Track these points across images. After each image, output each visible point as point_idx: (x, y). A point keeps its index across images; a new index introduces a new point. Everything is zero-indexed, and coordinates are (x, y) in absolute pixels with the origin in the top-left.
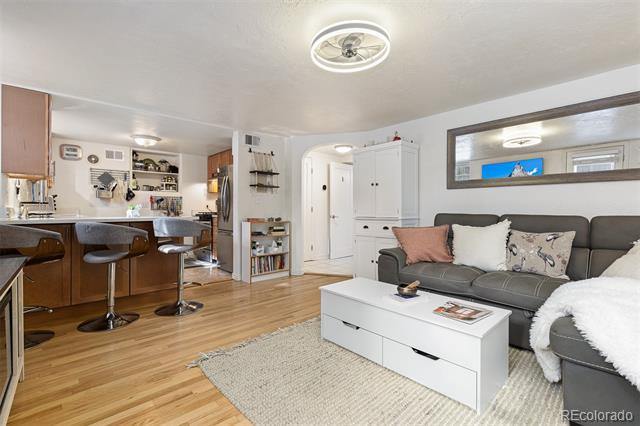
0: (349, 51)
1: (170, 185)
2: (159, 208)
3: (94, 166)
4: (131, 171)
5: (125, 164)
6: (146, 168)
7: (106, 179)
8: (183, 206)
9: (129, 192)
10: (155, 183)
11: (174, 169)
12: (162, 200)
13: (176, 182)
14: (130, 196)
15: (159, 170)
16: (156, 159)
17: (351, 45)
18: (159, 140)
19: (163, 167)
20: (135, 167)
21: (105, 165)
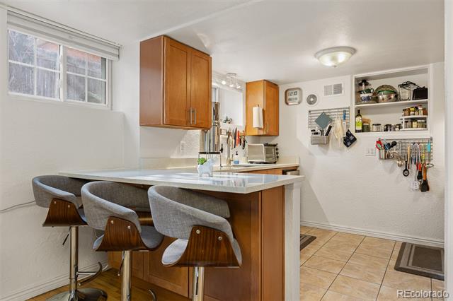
1: (413, 120)
2: (388, 157)
3: (313, 107)
4: (353, 107)
5: (347, 99)
6: (376, 100)
8: (434, 155)
9: (349, 134)
10: (384, 119)
11: (421, 93)
12: (394, 144)
13: (425, 112)
14: (349, 140)
19: (406, 94)
20: (358, 101)
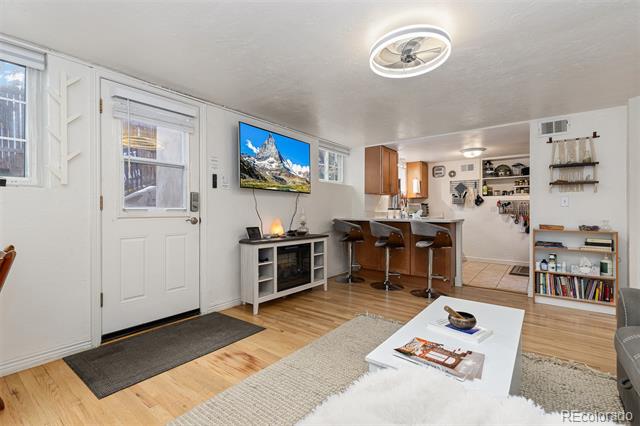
0: (408, 56)
1: (521, 188)
2: (505, 212)
3: (453, 179)
4: (481, 180)
5: (477, 174)
6: (497, 175)
7: (461, 188)
9: (478, 197)
10: (502, 187)
11: (526, 171)
12: (509, 203)
13: (529, 184)
14: (479, 201)
15: (511, 174)
16: (510, 164)
17: (410, 50)
18: (484, 149)
19: (517, 171)
20: (485, 175)
21: (461, 177)
